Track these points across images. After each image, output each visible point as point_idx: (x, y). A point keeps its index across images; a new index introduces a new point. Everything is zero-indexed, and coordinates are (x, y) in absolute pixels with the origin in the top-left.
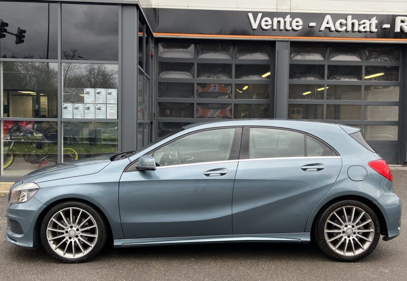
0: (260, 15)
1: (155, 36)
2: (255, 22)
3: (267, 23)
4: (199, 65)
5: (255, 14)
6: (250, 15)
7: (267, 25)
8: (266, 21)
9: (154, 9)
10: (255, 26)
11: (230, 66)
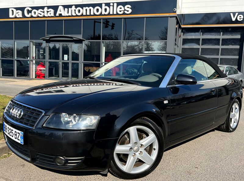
0: (237, 14)
1: (182, 27)
2: (234, 17)
3: (240, 18)
4: (202, 39)
5: (234, 14)
6: (232, 14)
7: (240, 19)
8: (240, 17)
9: (182, 14)
10: (234, 19)
11: (219, 39)
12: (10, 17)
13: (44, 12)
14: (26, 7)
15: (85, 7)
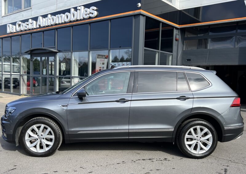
12: (7, 33)
13: (28, 25)
14: (17, 22)
15: (57, 15)
